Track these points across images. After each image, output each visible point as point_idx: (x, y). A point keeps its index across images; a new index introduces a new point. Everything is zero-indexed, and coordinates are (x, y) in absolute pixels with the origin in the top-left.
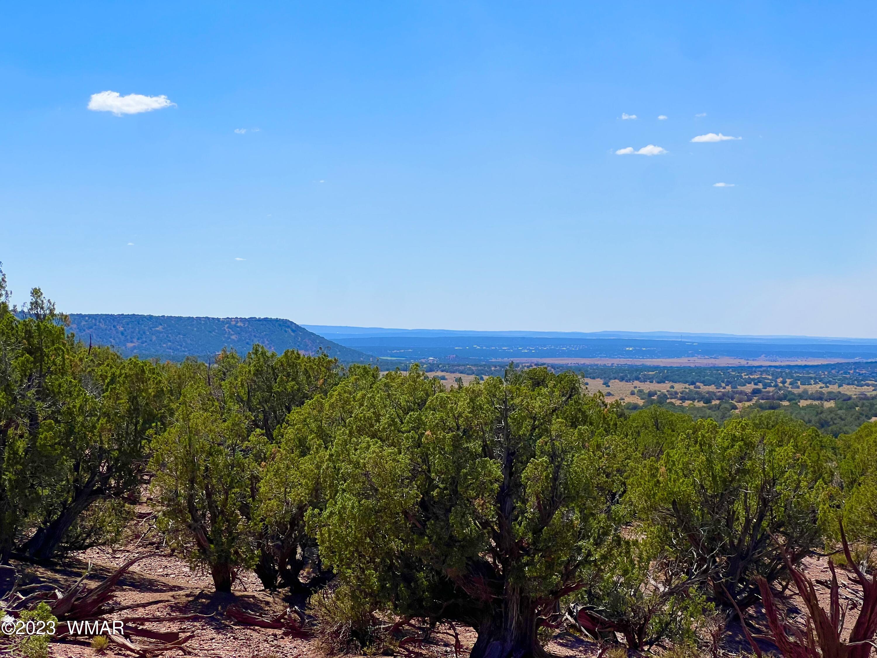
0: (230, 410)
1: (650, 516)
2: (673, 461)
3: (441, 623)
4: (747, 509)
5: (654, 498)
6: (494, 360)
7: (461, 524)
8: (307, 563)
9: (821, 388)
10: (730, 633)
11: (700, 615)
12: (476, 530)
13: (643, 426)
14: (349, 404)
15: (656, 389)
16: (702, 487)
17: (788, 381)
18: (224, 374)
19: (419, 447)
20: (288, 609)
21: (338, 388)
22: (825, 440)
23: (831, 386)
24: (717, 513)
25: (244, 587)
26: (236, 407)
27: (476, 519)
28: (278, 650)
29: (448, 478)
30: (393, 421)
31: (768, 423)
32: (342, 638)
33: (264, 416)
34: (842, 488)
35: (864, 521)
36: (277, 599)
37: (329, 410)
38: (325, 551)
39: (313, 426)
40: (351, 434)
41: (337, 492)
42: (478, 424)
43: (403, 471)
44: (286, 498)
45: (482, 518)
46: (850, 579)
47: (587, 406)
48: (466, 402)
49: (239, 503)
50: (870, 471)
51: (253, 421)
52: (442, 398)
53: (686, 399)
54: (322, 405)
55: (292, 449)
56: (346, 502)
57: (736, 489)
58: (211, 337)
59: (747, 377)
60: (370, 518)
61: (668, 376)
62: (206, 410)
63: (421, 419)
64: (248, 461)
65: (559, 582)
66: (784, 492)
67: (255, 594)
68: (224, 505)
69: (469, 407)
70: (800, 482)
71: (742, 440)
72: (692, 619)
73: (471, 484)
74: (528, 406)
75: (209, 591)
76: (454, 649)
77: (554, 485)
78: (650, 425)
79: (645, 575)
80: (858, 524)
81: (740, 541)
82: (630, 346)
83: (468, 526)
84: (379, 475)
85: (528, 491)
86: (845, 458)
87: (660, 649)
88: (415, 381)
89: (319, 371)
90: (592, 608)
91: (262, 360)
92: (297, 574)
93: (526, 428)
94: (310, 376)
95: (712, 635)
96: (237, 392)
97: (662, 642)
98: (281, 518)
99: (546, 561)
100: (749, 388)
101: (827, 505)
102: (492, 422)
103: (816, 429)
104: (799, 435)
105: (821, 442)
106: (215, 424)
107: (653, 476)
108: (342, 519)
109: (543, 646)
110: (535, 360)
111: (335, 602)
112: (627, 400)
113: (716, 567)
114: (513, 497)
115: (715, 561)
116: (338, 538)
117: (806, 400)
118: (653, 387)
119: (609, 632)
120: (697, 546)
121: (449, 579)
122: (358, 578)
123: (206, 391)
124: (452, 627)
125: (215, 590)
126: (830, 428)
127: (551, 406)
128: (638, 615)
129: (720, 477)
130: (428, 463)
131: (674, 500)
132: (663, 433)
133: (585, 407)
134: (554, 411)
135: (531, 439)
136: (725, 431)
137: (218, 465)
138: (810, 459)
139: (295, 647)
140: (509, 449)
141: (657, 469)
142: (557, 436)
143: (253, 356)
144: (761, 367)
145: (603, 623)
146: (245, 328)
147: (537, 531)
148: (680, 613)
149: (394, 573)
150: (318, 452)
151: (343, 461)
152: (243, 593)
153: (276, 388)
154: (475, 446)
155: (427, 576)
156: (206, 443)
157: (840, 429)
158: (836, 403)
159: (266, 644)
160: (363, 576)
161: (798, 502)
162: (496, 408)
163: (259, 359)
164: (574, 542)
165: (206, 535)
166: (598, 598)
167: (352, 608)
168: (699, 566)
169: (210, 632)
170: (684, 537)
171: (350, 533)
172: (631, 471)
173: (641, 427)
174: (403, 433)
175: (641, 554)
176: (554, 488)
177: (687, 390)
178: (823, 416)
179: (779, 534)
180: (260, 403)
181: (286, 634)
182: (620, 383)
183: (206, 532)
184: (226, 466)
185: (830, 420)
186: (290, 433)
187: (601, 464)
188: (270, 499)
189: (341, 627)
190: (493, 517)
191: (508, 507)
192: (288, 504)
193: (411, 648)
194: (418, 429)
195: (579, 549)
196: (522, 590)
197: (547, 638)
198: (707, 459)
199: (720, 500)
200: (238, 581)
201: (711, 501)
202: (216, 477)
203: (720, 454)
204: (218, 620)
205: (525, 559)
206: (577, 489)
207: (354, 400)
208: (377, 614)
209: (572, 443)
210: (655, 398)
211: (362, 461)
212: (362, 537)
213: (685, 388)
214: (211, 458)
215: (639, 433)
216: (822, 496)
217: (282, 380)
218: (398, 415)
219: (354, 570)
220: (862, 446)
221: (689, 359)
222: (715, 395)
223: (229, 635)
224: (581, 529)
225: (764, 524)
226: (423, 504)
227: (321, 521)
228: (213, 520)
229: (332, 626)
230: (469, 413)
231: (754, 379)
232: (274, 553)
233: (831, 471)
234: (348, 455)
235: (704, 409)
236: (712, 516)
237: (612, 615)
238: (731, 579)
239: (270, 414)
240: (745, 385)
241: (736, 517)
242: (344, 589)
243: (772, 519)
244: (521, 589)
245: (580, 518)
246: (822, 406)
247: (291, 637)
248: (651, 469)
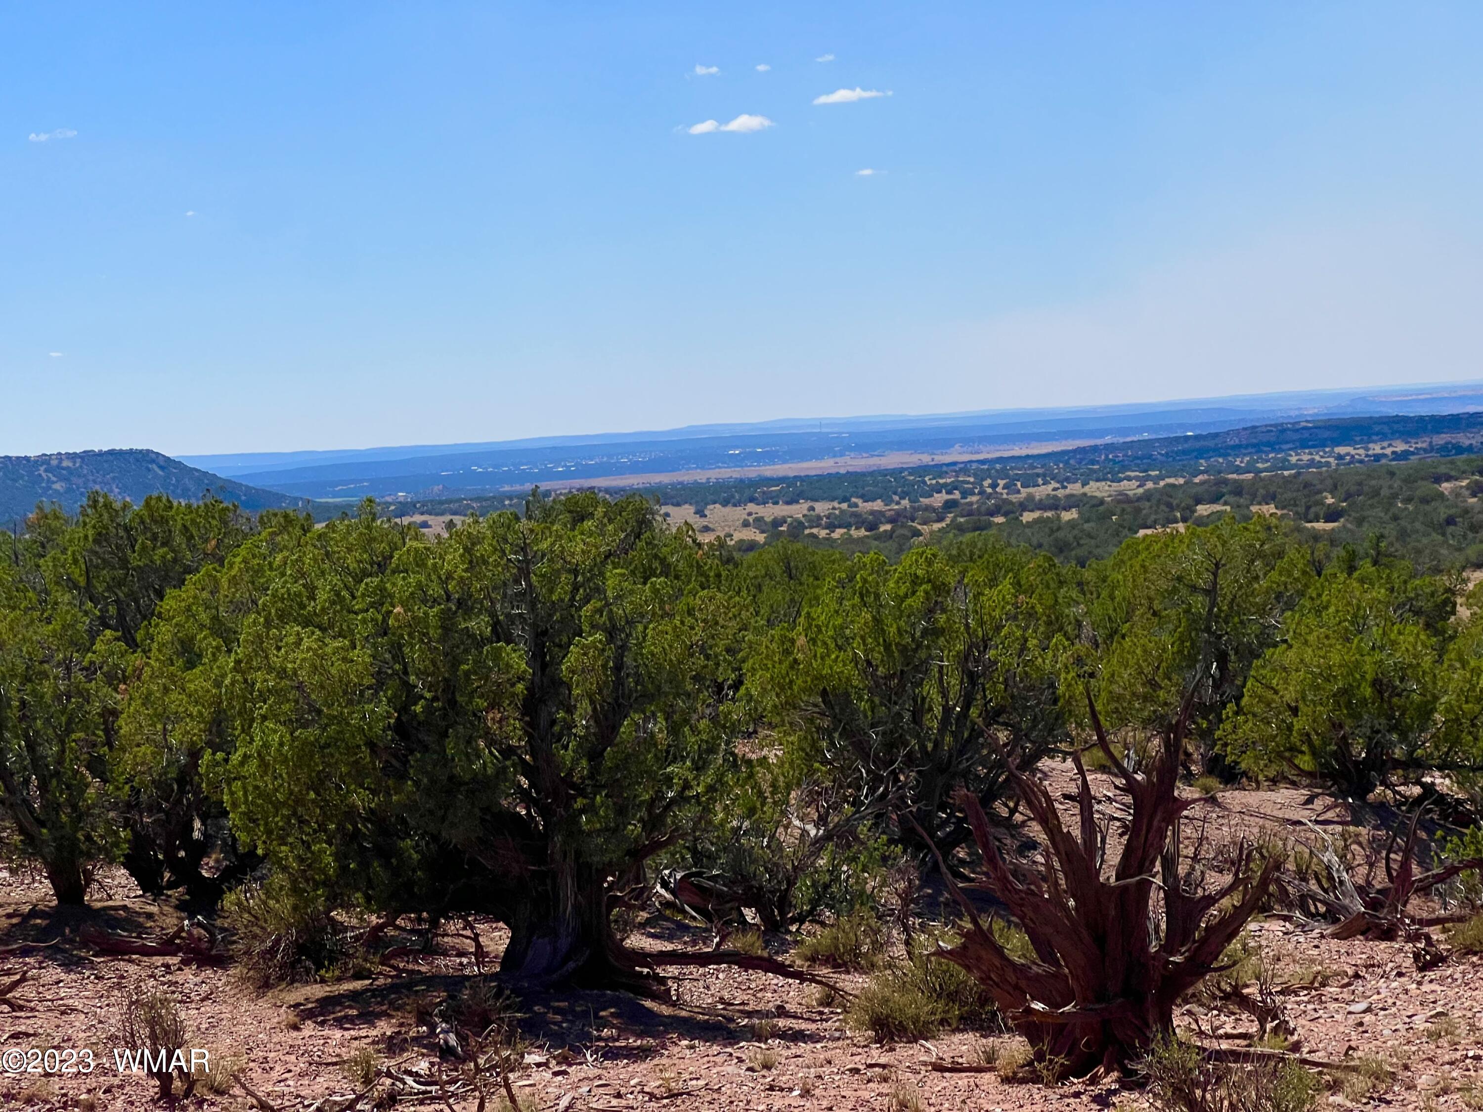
0: (56, 603)
1: (786, 718)
2: (817, 626)
3: (448, 918)
4: (944, 693)
5: (791, 688)
6: (507, 488)
7: (467, 755)
8: (214, 845)
9: (1055, 489)
10: (930, 891)
11: (879, 866)
12: (493, 764)
13: (766, 574)
14: (263, 576)
15: (784, 513)
16: (869, 663)
17: (1002, 483)
18: (43, 546)
19: (385, 634)
20: (186, 922)
21: (243, 551)
22: (1064, 572)
23: (1070, 486)
24: (896, 703)
25: (108, 895)
26: (67, 597)
27: (491, 744)
28: (173, 988)
29: (438, 682)
30: (338, 594)
31: (972, 554)
32: (282, 958)
33: (119, 609)
34: (1096, 645)
35: (1134, 694)
36: (166, 908)
37: (229, 588)
38: (240, 819)
39: (204, 617)
40: (268, 624)
41: (253, 720)
42: (481, 589)
43: (360, 677)
44: (166, 740)
45: (501, 743)
46: (1116, 787)
47: (668, 549)
48: (457, 554)
49: (86, 756)
50: (1137, 613)
51: (99, 618)
52: (416, 550)
53: (836, 527)
54: (216, 581)
55: (171, 660)
56: (269, 735)
57: (925, 662)
58: (17, 488)
59: (934, 482)
60: (312, 757)
61: (802, 492)
62: (13, 608)
63: (385, 589)
64: (97, 686)
65: (639, 835)
66: (1002, 659)
67: (127, 902)
68: (60, 761)
69: (463, 562)
70: (1026, 640)
71: (929, 581)
72: (866, 875)
73: (478, 687)
74: (562, 552)
75: (46, 906)
76: (473, 960)
77: (618, 678)
78: (778, 571)
79: (784, 813)
80: (1124, 699)
81: (936, 744)
82: (736, 447)
83: (479, 757)
84: (322, 687)
85: (576, 692)
86: (1098, 597)
87: (817, 927)
88: (368, 527)
89: (208, 526)
90: (699, 874)
91: (106, 516)
92: (198, 865)
93: (562, 588)
94: (192, 537)
95: (899, 896)
96: (68, 574)
97: (819, 915)
98: (160, 775)
99: (614, 804)
100: (938, 500)
101: (1073, 674)
102: (505, 584)
103: (1049, 555)
104: (1023, 568)
105: (1058, 574)
106: (31, 630)
107: (787, 652)
108: (264, 765)
109: (623, 940)
110: (578, 483)
111: (265, 903)
112: (737, 536)
113: (900, 788)
114: (550, 703)
115: (897, 780)
116: (259, 796)
117: (1032, 511)
118: (781, 510)
119: (732, 909)
120: (866, 758)
121: (455, 846)
122: (300, 859)
123: (12, 576)
124: (468, 925)
125: (56, 902)
126: (1073, 553)
127: (602, 550)
128: (776, 878)
129: (897, 645)
130: (404, 659)
131: (825, 689)
132: (801, 584)
133: (664, 549)
134: (607, 557)
135: (572, 606)
136: (900, 570)
137: (42, 697)
138: (1041, 604)
139: (203, 982)
140: (538, 626)
141: (793, 641)
142: (615, 598)
143: (89, 511)
144: (955, 464)
145: (720, 895)
146: (76, 469)
147: (595, 755)
148: (845, 868)
149: (361, 846)
150: (215, 658)
151: (260, 669)
152: (106, 904)
153: (135, 560)
154: (480, 624)
155: (417, 845)
156: (18, 661)
157: (1090, 553)
158: (1079, 513)
159: (152, 982)
160: (309, 855)
161: (1026, 673)
162: (509, 560)
163: (101, 516)
164: (660, 768)
165: (31, 813)
166: (709, 857)
167: (295, 908)
168: (872, 790)
169: (53, 972)
170: (845, 746)
171: (282, 785)
172: (750, 647)
173: (763, 577)
174: (356, 613)
175: (775, 780)
176: (619, 683)
177: (837, 512)
178: (1060, 534)
179: (1000, 727)
180: (109, 588)
181: (185, 962)
182: (723, 509)
183: (32, 810)
184: (58, 697)
185: (1071, 539)
186: (164, 632)
187: (695, 639)
188: (138, 745)
189: (277, 942)
190: (520, 740)
191: (543, 722)
192: (170, 749)
193: (401, 965)
194: (382, 604)
195: (669, 779)
196: (578, 854)
197: (629, 926)
198: (874, 618)
199: (900, 681)
200: (95, 886)
201: (885, 684)
202: (41, 718)
203: (894, 607)
204: (64, 951)
205: (579, 803)
206: (657, 682)
207: (271, 569)
208: (339, 915)
209: (642, 607)
210: (783, 528)
211: (289, 666)
212: (300, 791)
213: (834, 508)
214: (29, 687)
215: (759, 588)
216: (1062, 658)
217: (144, 547)
218: (345, 585)
219: (292, 847)
220: (1125, 576)
221: (838, 460)
222: (884, 516)
223: (87, 973)
224: (669, 746)
225: (974, 712)
226: (400, 729)
227: (230, 772)
228: (43, 787)
229: (263, 941)
230: (466, 570)
231: (945, 485)
232: (155, 834)
233: (1077, 621)
234: (267, 657)
235: (867, 540)
236: (889, 709)
237: (733, 882)
238: (926, 805)
239: (128, 605)
240: (932, 496)
241: (926, 706)
242: (279, 879)
243: (985, 705)
244: (576, 852)
245: (667, 728)
246: (1059, 517)
247: (194, 967)
248: (783, 643)
